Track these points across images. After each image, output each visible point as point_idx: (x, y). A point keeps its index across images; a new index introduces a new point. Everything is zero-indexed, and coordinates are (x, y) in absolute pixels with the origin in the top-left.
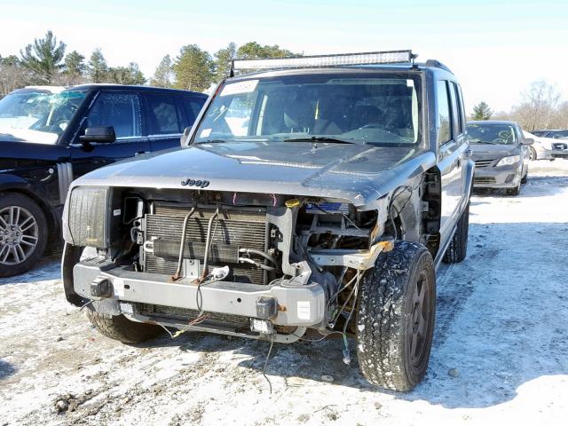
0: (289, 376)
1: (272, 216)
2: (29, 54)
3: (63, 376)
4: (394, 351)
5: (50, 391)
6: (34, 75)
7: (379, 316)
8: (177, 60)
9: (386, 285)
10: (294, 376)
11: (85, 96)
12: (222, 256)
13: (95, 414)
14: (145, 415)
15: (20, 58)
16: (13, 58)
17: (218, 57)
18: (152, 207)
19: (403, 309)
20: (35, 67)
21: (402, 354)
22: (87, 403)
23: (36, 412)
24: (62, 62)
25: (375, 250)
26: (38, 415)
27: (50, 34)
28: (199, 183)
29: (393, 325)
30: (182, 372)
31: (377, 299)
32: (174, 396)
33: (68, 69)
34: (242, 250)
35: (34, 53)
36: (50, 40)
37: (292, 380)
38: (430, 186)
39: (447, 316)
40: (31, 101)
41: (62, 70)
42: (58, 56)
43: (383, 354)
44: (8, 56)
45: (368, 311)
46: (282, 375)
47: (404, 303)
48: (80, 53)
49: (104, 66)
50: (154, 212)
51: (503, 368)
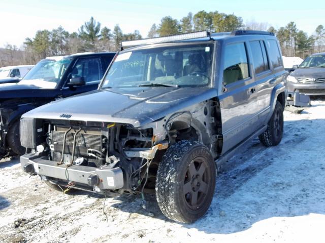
0: (133, 213)
1: (104, 132)
2: (82, 31)
3: (27, 209)
4: (172, 202)
5: (17, 217)
6: (86, 42)
7: (164, 183)
8: (159, 26)
9: (168, 167)
10: (136, 212)
11: (71, 62)
12: (82, 153)
13: (30, 229)
14: (52, 230)
15: (78, 33)
16: (75, 34)
17: (183, 22)
18: (55, 127)
19: (175, 180)
20: (86, 37)
21: (177, 203)
22: (29, 223)
23: (5, 226)
24: (99, 33)
25: (155, 148)
26: (5, 228)
27: (92, 19)
28: (67, 116)
29: (170, 188)
30: (82, 209)
31: (164, 174)
32: (71, 221)
33: (102, 37)
34: (89, 149)
35: (85, 30)
36: (92, 22)
37: (134, 215)
38: (217, 108)
39: (243, 180)
40: (46, 66)
41: (99, 38)
42: (97, 31)
43: (167, 203)
44: (72, 33)
45: (159, 180)
46: (129, 212)
47: (176, 176)
48: (108, 28)
49: (121, 34)
50: (56, 130)
51: (254, 211)
